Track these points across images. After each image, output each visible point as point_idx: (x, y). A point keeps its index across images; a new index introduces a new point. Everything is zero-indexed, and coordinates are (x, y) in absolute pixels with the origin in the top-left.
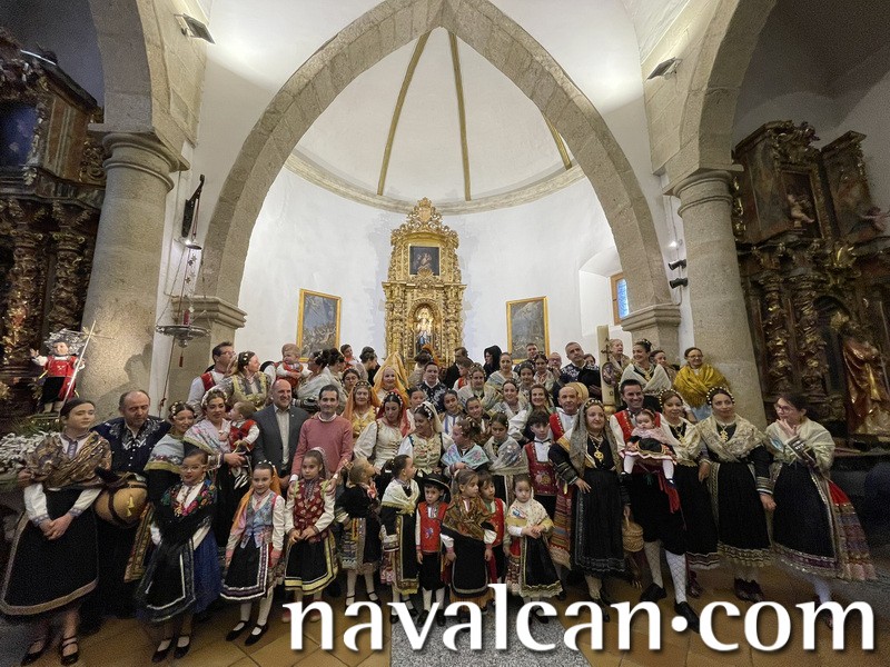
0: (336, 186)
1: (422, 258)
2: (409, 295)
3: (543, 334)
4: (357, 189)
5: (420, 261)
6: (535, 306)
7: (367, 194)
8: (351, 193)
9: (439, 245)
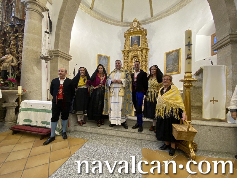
0: (107, 20)
1: (135, 41)
2: (130, 54)
3: (179, 63)
4: (114, 20)
5: (134, 42)
6: (176, 53)
7: (117, 22)
8: (112, 22)
9: (140, 35)
